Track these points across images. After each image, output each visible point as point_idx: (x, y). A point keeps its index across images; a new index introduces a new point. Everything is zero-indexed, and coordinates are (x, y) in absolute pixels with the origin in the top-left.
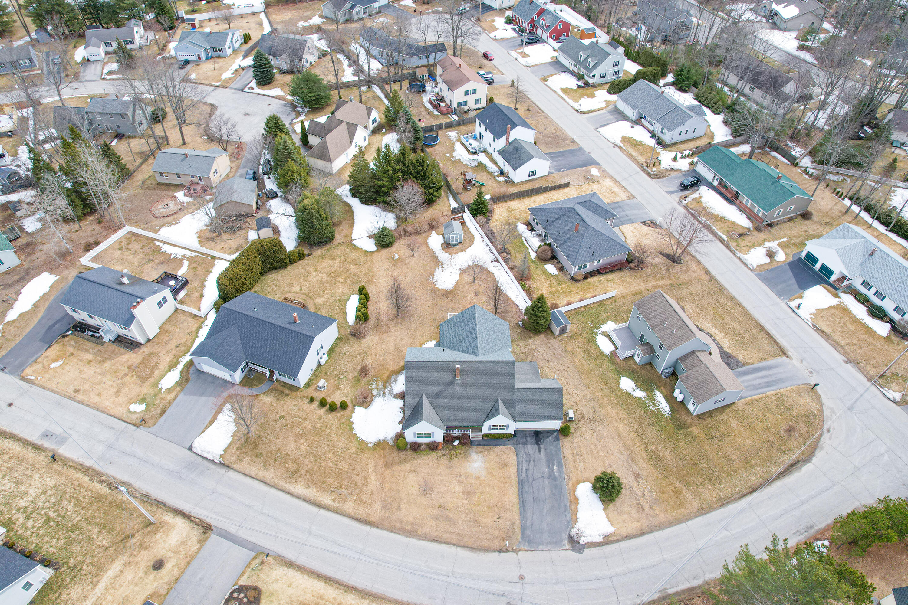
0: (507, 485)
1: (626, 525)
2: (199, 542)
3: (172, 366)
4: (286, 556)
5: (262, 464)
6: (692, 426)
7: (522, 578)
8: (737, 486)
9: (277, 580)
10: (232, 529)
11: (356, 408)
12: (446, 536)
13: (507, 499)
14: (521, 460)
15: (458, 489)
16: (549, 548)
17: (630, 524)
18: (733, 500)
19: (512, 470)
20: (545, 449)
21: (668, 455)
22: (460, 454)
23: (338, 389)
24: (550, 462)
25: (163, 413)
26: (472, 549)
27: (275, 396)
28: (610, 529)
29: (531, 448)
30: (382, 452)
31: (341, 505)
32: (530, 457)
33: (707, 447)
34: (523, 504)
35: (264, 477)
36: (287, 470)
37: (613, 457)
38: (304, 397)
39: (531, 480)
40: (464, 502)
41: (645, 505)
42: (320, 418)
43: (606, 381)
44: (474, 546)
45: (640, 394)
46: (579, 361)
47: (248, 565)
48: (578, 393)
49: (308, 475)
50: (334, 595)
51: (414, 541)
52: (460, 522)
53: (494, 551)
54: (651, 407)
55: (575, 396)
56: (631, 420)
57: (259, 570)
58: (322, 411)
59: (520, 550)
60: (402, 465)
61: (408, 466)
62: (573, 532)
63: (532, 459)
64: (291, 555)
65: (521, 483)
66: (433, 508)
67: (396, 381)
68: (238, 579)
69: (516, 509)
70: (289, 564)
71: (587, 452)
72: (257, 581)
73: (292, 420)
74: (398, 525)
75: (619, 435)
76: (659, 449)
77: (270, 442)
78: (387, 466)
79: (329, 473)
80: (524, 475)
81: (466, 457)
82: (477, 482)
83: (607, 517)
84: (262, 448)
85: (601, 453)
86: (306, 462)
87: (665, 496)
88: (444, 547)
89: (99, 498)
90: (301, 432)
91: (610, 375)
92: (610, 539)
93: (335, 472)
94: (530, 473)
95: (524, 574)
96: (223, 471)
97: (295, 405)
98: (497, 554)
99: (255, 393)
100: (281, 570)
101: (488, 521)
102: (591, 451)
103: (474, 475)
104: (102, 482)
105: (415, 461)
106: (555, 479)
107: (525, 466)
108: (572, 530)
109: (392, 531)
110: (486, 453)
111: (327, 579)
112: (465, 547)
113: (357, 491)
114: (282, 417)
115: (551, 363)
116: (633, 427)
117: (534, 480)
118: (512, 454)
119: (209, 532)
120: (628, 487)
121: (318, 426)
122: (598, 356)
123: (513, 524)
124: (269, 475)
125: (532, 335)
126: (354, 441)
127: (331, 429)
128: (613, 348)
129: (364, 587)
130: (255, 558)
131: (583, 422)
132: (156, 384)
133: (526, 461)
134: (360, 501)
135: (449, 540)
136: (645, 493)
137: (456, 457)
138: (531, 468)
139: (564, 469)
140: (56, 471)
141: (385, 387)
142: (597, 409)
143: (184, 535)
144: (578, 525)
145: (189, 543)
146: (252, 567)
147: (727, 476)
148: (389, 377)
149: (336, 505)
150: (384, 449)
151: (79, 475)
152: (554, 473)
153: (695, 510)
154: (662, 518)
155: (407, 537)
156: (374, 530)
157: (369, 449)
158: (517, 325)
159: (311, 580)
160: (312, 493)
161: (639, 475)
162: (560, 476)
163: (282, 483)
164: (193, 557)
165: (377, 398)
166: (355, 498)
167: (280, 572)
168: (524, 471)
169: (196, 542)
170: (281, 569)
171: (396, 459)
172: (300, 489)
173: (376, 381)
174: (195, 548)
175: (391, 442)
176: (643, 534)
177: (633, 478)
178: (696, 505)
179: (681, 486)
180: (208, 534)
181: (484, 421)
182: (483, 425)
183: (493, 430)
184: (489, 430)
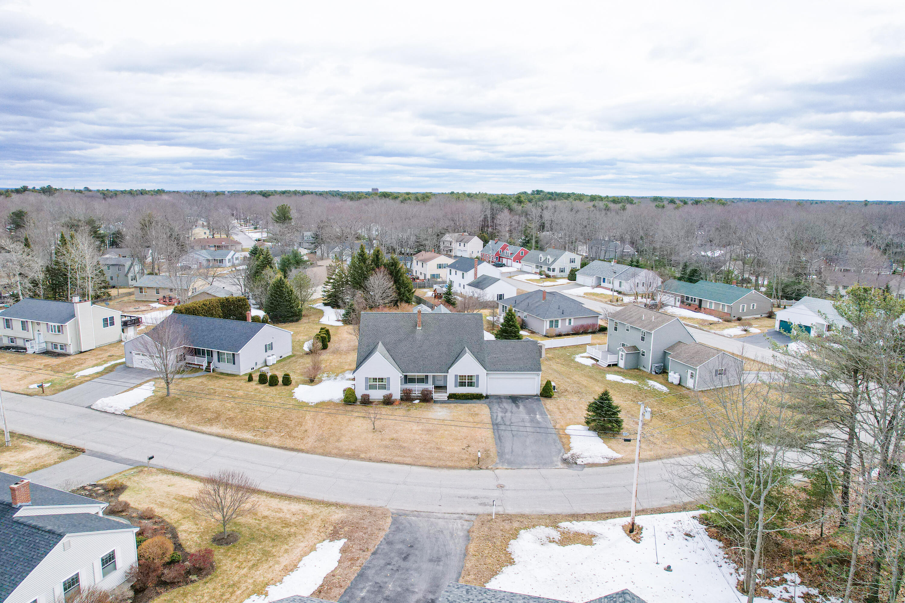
0: (479, 426)
2: (61, 458)
3: (97, 365)
5: (174, 415)
7: (501, 486)
9: (155, 482)
10: (112, 452)
11: (302, 385)
12: (397, 459)
13: (478, 435)
14: (495, 411)
15: (416, 428)
16: (537, 467)
19: (485, 417)
20: (525, 406)
24: (531, 413)
25: (68, 388)
26: (432, 467)
27: (207, 379)
28: (615, 455)
29: (507, 405)
30: (325, 407)
31: (263, 439)
32: (507, 410)
34: (499, 438)
35: (172, 422)
36: (203, 418)
38: (242, 379)
39: (508, 423)
40: (423, 436)
41: (657, 441)
42: (256, 390)
43: (590, 377)
44: (434, 465)
45: (630, 382)
47: (120, 473)
48: (560, 380)
49: (228, 421)
51: (353, 462)
52: (417, 449)
54: (645, 388)
56: (624, 395)
57: (134, 476)
58: (261, 386)
59: (497, 469)
60: (348, 414)
61: (355, 414)
62: (567, 456)
64: (182, 469)
65: (496, 425)
66: (382, 440)
68: (100, 480)
69: (491, 441)
70: (177, 474)
72: (126, 482)
73: (222, 390)
74: (335, 452)
77: (190, 402)
78: (329, 415)
79: (256, 419)
80: (499, 420)
81: (428, 410)
82: (441, 424)
83: (610, 447)
84: (178, 405)
86: (230, 413)
87: (680, 437)
88: (394, 466)
91: (594, 374)
92: (618, 461)
93: (263, 419)
94: (507, 419)
95: (504, 484)
96: (122, 418)
97: (228, 383)
99: (188, 377)
100: (165, 477)
101: (454, 448)
103: (438, 419)
106: (539, 423)
107: (500, 415)
109: (324, 456)
110: (453, 408)
112: (423, 466)
113: (287, 430)
114: (211, 389)
116: (627, 398)
117: (512, 423)
118: (484, 408)
119: (79, 453)
121: (252, 393)
122: (578, 366)
123: (487, 451)
124: (180, 421)
126: (292, 402)
127: (267, 395)
128: (594, 362)
130: (131, 469)
131: (568, 394)
132: (72, 373)
133: (502, 412)
134: (289, 436)
135: (401, 461)
136: (654, 434)
137: (415, 410)
138: (508, 416)
139: (549, 417)
141: (337, 376)
142: (582, 388)
143: (45, 453)
144: (573, 451)
145: (46, 458)
146: (123, 474)
149: (257, 439)
152: (536, 419)
154: (681, 449)
155: (345, 459)
156: (302, 455)
157: (310, 406)
160: (229, 431)
162: (545, 421)
163: (193, 426)
164: (44, 466)
165: (326, 381)
166: (282, 434)
167: (162, 477)
169: (56, 458)
171: (341, 410)
172: (215, 429)
173: (327, 373)
174: (52, 461)
175: (337, 402)
176: (660, 459)
180: (76, 455)
181: (449, 368)
182: (448, 372)
183: (460, 386)
184: (456, 386)
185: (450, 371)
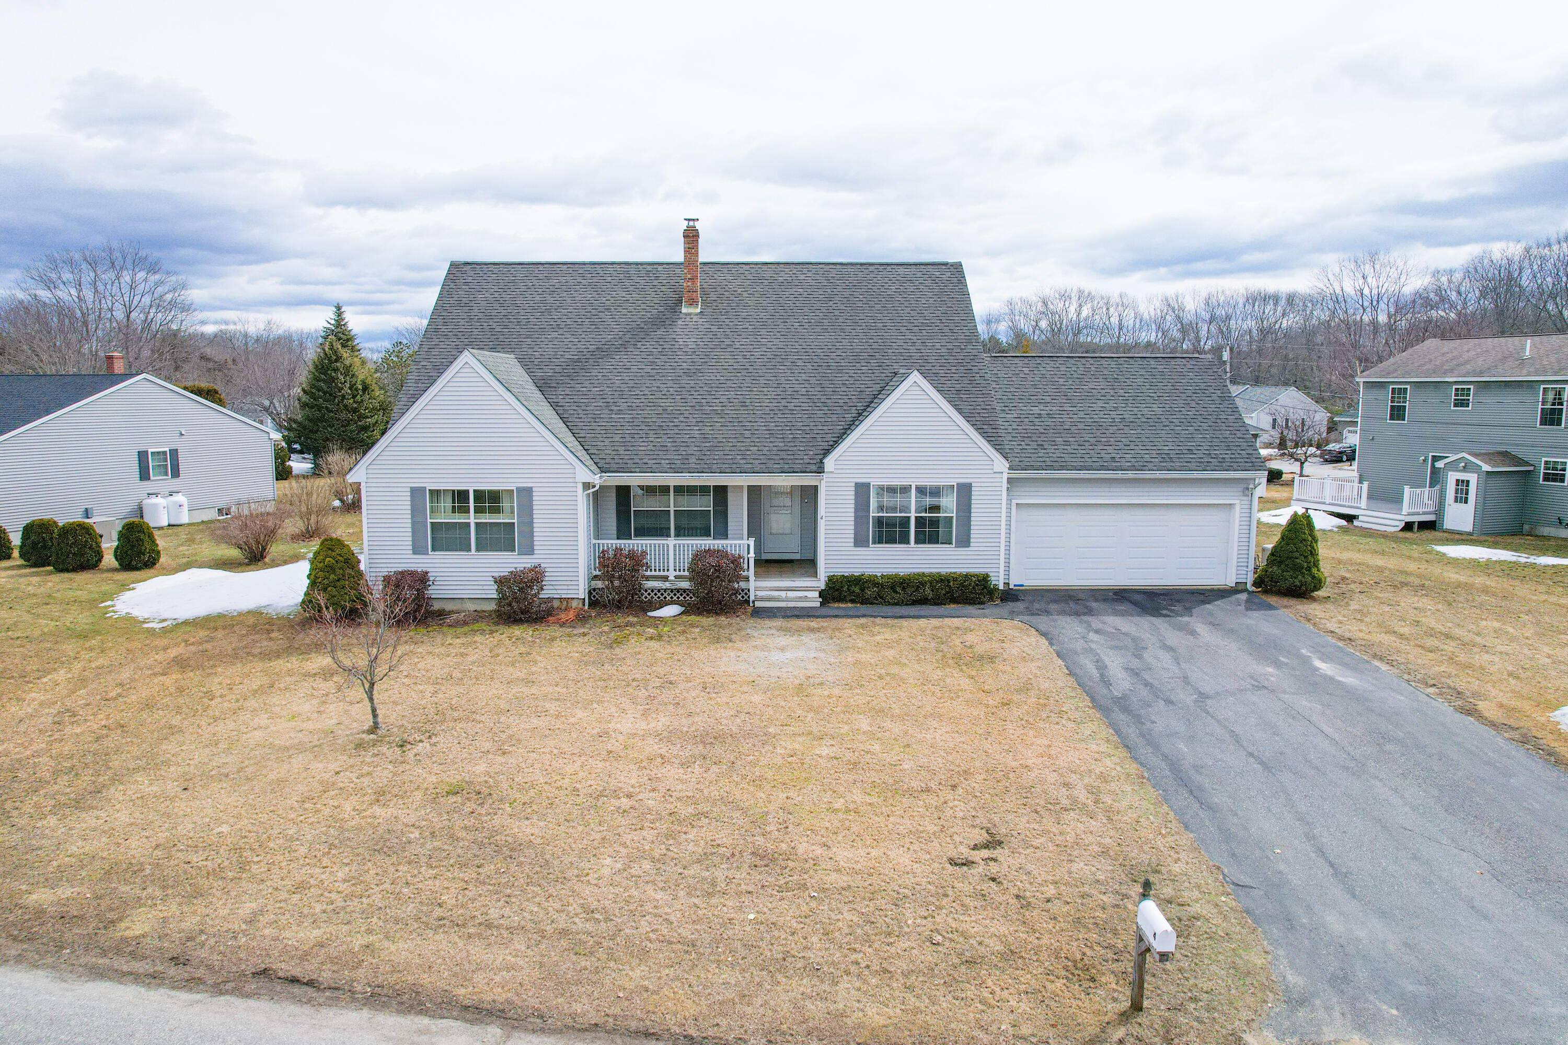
0: (1018, 712)
13: (1033, 762)
15: (635, 724)
19: (1036, 672)
24: (1272, 652)
29: (1125, 623)
30: (203, 633)
32: (1136, 641)
39: (1183, 698)
40: (670, 771)
52: (607, 865)
60: (284, 660)
63: (1150, 643)
65: (1115, 706)
80: (1122, 684)
81: (720, 639)
82: (788, 702)
94: (1161, 678)
101: (888, 856)
103: (769, 682)
106: (1357, 694)
107: (1113, 659)
117: (1205, 696)
131: (1358, 586)
133: (1114, 648)
138: (1161, 663)
139: (1385, 667)
150: (219, 628)
157: (137, 631)
162: (1388, 688)
168: (1117, 674)
171: (264, 644)
181: (827, 452)
182: (820, 470)
183: (879, 540)
184: (860, 541)
185: (830, 463)
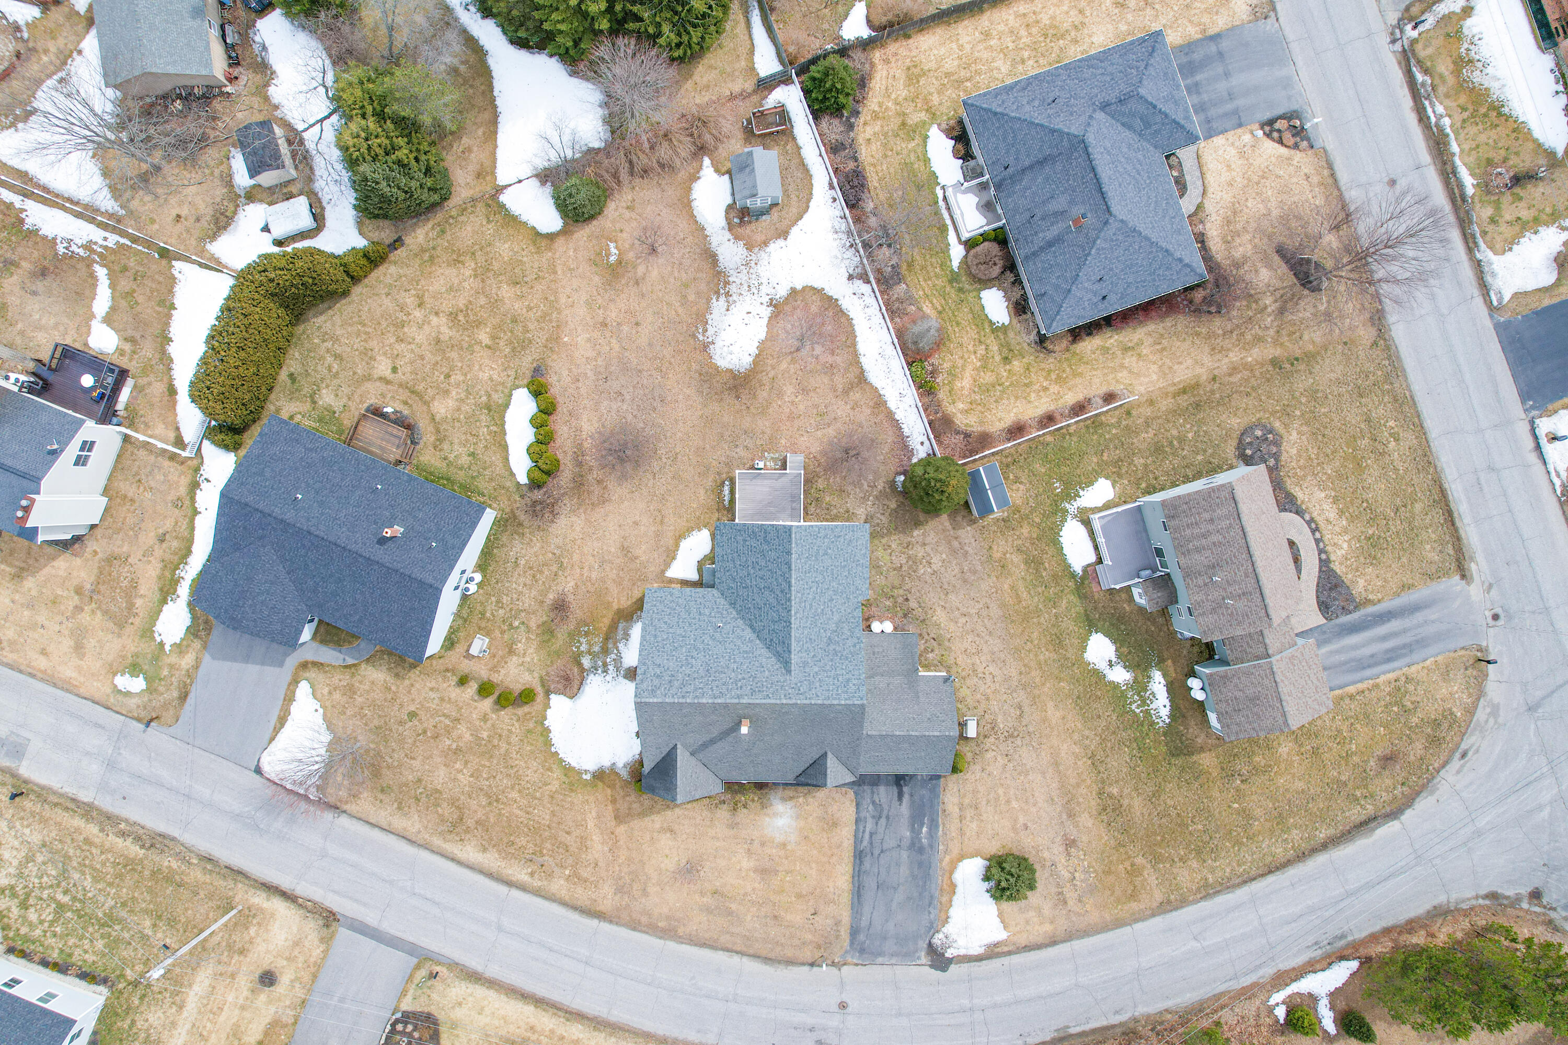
0: (834, 860)
1: (1028, 928)
2: (322, 940)
3: (167, 591)
4: (467, 964)
5: (396, 805)
6: (1202, 749)
7: (843, 1006)
8: (1244, 863)
9: (460, 1004)
10: (371, 918)
11: (552, 696)
12: (724, 939)
13: (831, 884)
14: (862, 815)
15: (746, 864)
16: (893, 961)
17: (1037, 927)
18: (1228, 887)
19: (845, 835)
20: (911, 795)
21: (1137, 805)
22: (753, 800)
23: (511, 652)
24: (916, 819)
25: (184, 697)
26: (767, 960)
27: (389, 669)
28: (1001, 935)
29: (884, 793)
30: (609, 791)
31: (545, 883)
32: (882, 810)
33: (1215, 793)
34: (858, 892)
35: (405, 829)
36: (443, 820)
37: (1034, 810)
38: (447, 670)
39: (876, 852)
40: (757, 885)
41: (1071, 896)
42: (485, 718)
43: (1057, 641)
44: (770, 956)
45: (1120, 675)
46: (1012, 588)
47: (411, 978)
48: (996, 672)
49: (480, 828)
50: (551, 1026)
51: (671, 945)
52: (749, 918)
53: (803, 964)
54: (1133, 707)
55: (989, 679)
56: (1087, 732)
57: (429, 988)
58: (487, 704)
59: (845, 964)
60: (646, 819)
61: (656, 821)
62: (938, 939)
63: (885, 812)
64: (475, 963)
65: (859, 856)
66: (702, 894)
67: (627, 636)
68: (399, 1001)
69: (846, 899)
70: (474, 977)
71: (988, 801)
72: (429, 1005)
73: (432, 722)
74: (644, 920)
75: (1056, 764)
76: (1126, 791)
77: (400, 766)
78: (619, 818)
79: (518, 827)
80: (865, 843)
81: (763, 807)
82: (782, 853)
83: (1001, 915)
84: (388, 777)
85: (1015, 804)
86: (473, 804)
87: (1112, 878)
88: (721, 956)
89: (130, 864)
90: (454, 746)
91: (1069, 625)
92: (997, 950)
93: (527, 825)
94: (877, 839)
95: (848, 1001)
96: (329, 816)
97: (432, 689)
98: (806, 968)
99: (350, 661)
100: (464, 987)
101: (796, 917)
102: (997, 799)
103: (777, 840)
104: (123, 834)
105: (669, 813)
106: (921, 850)
107: (870, 826)
108: (937, 936)
109: (634, 929)
110: (801, 800)
111: (539, 1002)
112: (756, 956)
113: (570, 861)
114: (412, 715)
115: (952, 597)
116: (1086, 747)
117: (882, 851)
118: (848, 803)
119: (334, 924)
120: (1048, 864)
121: (485, 735)
122: (1055, 577)
123: (838, 923)
124: (412, 824)
125: (922, 516)
126: (554, 767)
127: (509, 744)
128: (1092, 558)
129: (597, 1014)
130: (418, 967)
131: (992, 740)
132: (148, 632)
133: (873, 817)
134: (576, 878)
135: (730, 946)
136: (1077, 875)
137: (745, 806)
138: (881, 829)
139: (940, 833)
140: (33, 814)
141: (605, 651)
142: (1026, 709)
143: (295, 930)
144: (948, 929)
145: (307, 944)
146: (416, 981)
147: (1233, 847)
148: (613, 627)
149: (537, 883)
150: (612, 786)
151: (78, 822)
152: (920, 840)
153: (1155, 905)
154: (1094, 917)
155: (661, 938)
156: (605, 926)
157: (586, 784)
158: (893, 483)
159: (512, 1002)
160: (491, 860)
161: (1074, 841)
162: (931, 846)
163: (437, 842)
164: (319, 966)
165: (591, 676)
166: (567, 872)
167: (460, 989)
168: (867, 836)
169: (316, 942)
170: (463, 985)
171: (635, 806)
172: (470, 853)
173: (587, 634)
174: (318, 951)
175: (624, 774)
176: (1053, 943)
177: (1062, 849)
178: (1158, 896)
179: (1144, 861)
180: (332, 928)
